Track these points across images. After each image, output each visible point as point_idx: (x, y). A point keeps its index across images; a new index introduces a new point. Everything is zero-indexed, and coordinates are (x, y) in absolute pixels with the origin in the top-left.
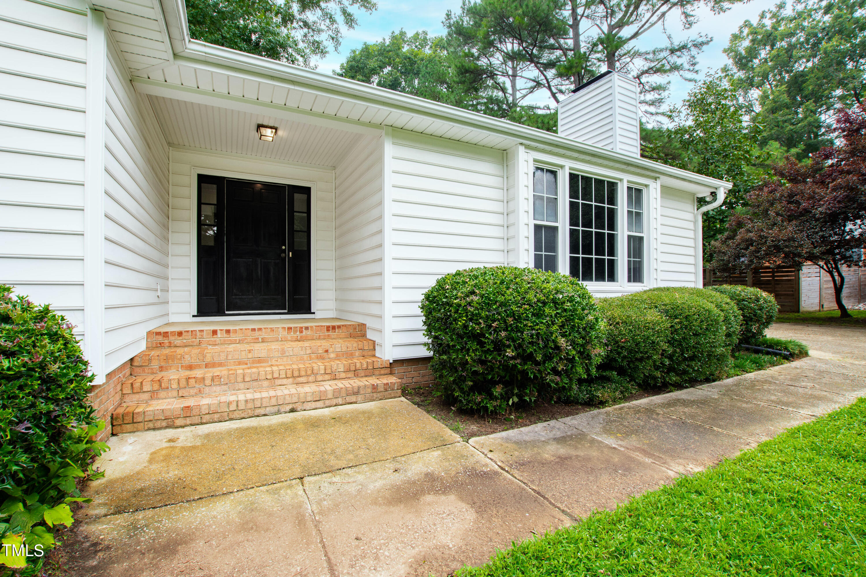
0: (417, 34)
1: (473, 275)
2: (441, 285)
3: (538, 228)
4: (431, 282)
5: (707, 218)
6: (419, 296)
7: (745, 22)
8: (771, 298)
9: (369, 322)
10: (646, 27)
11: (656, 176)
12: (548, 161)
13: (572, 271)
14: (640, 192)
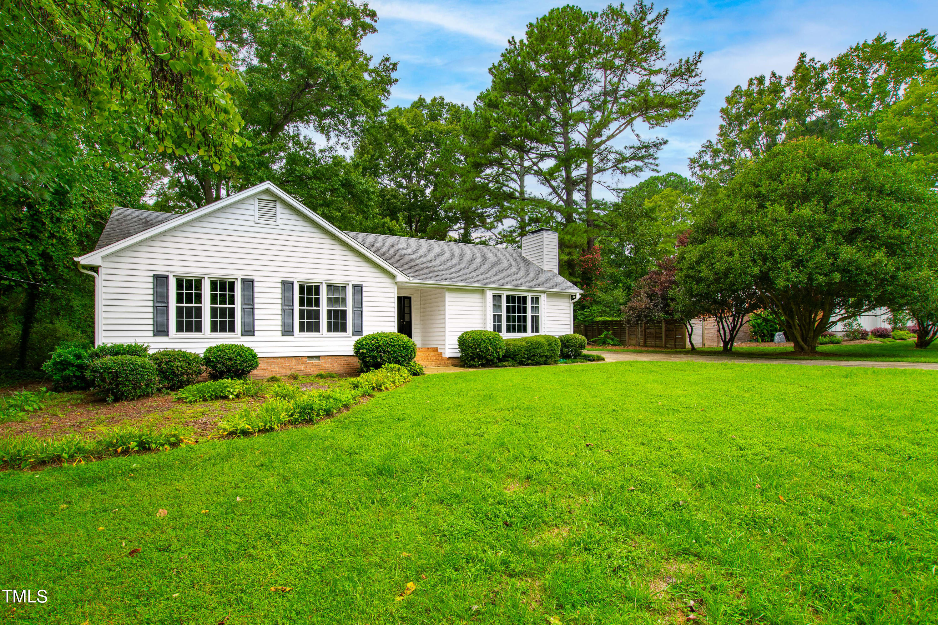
0: (435, 99)
1: (471, 332)
2: (462, 335)
3: (494, 316)
4: (460, 334)
5: (575, 304)
6: (457, 338)
7: (736, 88)
8: (584, 338)
9: (439, 347)
10: (621, 129)
11: (544, 292)
12: (498, 292)
13: (508, 329)
14: (538, 299)
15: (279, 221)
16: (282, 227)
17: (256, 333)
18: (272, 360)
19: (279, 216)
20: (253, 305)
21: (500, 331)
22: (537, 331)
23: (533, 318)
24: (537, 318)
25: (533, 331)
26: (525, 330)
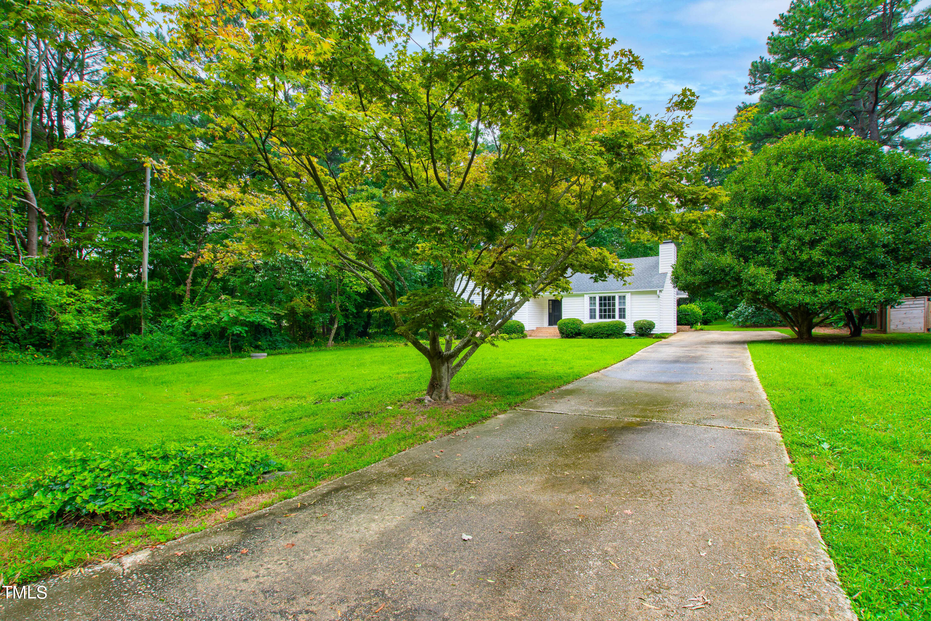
3: (591, 309)
11: (628, 292)
12: (593, 295)
13: (601, 317)
14: (624, 297)
21: (595, 318)
22: (624, 317)
23: (620, 309)
24: (624, 309)
25: (620, 317)
26: (614, 317)
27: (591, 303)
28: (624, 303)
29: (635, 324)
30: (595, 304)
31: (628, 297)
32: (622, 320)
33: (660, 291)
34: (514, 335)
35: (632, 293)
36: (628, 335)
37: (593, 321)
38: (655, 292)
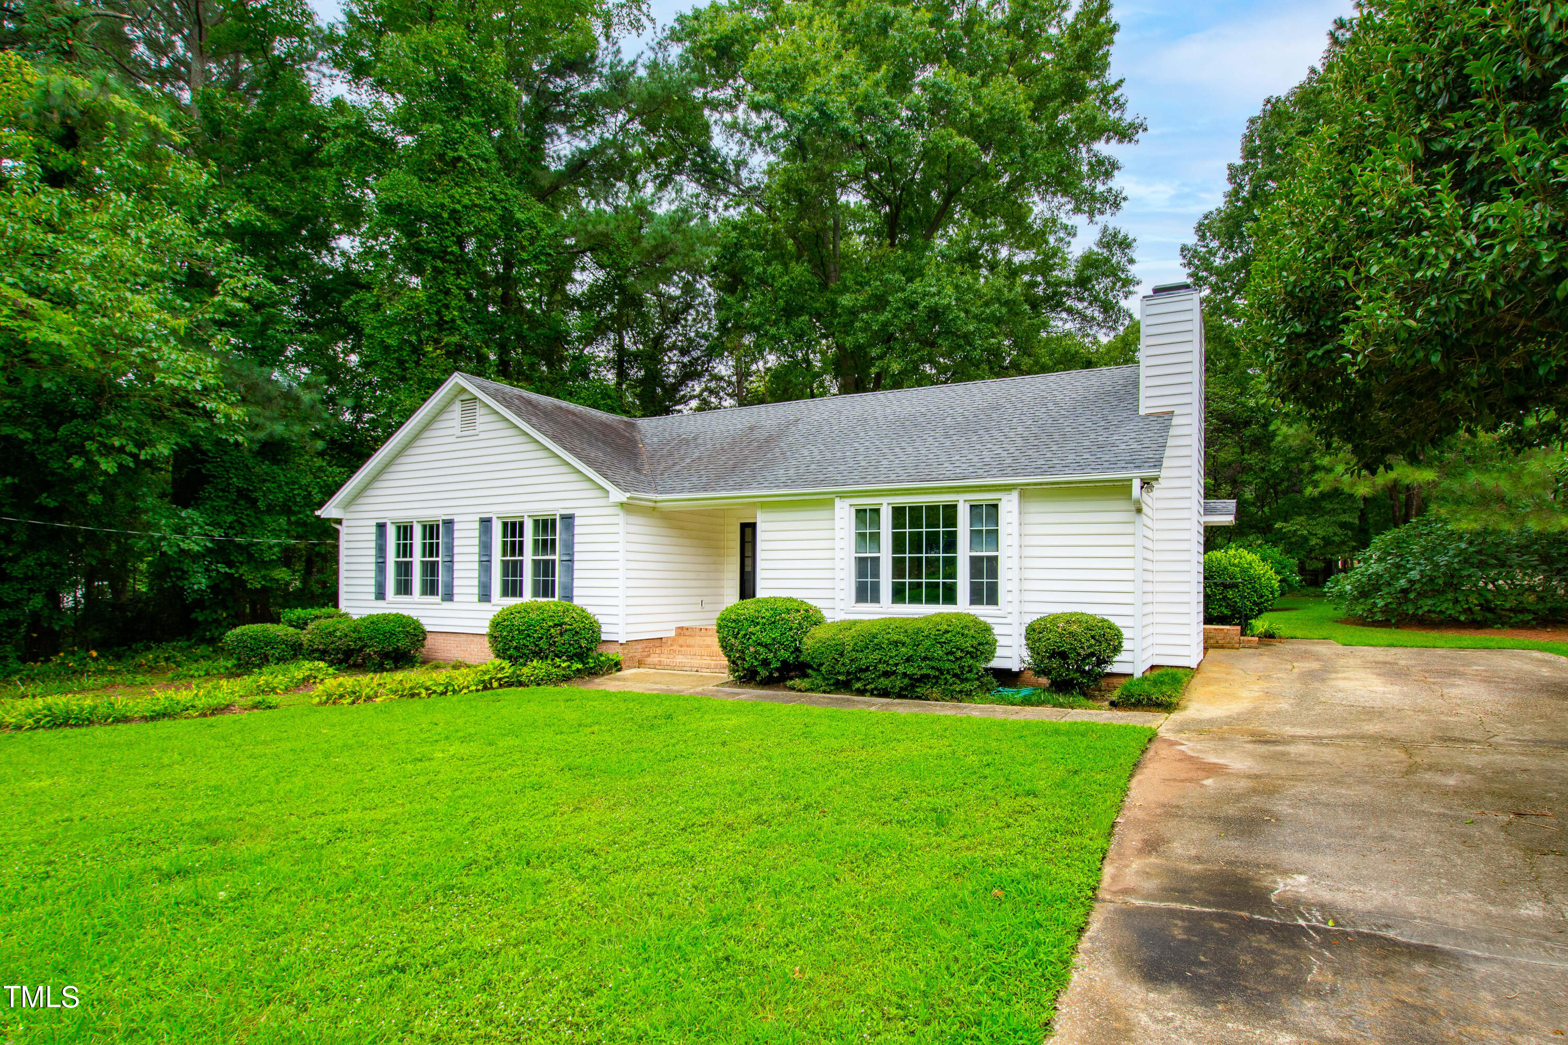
3: (860, 561)
11: (1008, 488)
12: (867, 502)
13: (898, 595)
14: (994, 508)
15: (480, 428)
16: (482, 436)
17: (456, 598)
18: (471, 638)
19: (480, 419)
20: (452, 556)
21: (876, 599)
22: (993, 599)
23: (975, 562)
24: (993, 561)
25: (976, 597)
26: (950, 596)
27: (861, 536)
28: (993, 535)
29: (1034, 633)
30: (876, 537)
31: (1009, 506)
32: (982, 612)
33: (1146, 484)
34: (536, 667)
35: (1026, 493)
36: (1007, 677)
37: (869, 613)
38: (1120, 489)
